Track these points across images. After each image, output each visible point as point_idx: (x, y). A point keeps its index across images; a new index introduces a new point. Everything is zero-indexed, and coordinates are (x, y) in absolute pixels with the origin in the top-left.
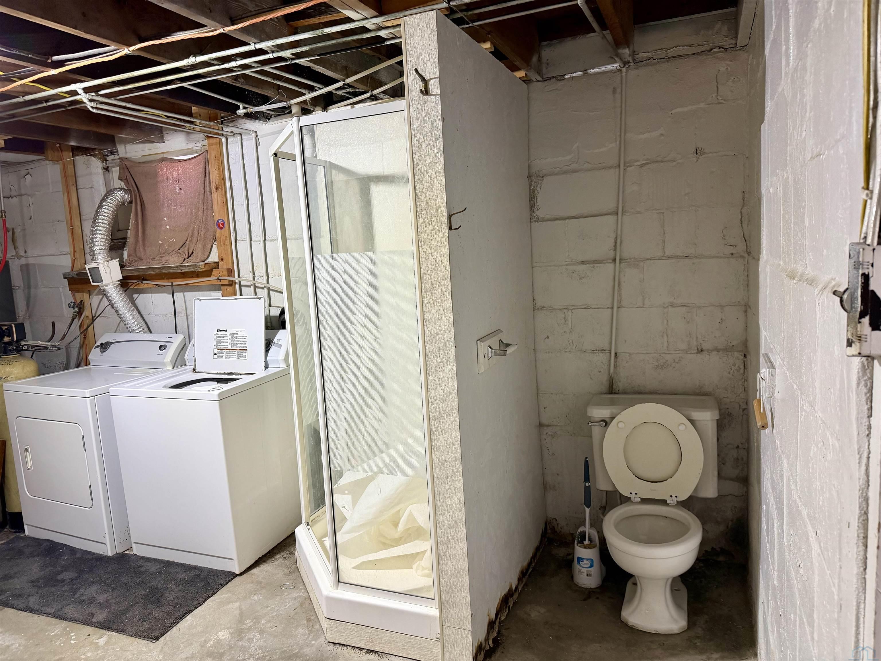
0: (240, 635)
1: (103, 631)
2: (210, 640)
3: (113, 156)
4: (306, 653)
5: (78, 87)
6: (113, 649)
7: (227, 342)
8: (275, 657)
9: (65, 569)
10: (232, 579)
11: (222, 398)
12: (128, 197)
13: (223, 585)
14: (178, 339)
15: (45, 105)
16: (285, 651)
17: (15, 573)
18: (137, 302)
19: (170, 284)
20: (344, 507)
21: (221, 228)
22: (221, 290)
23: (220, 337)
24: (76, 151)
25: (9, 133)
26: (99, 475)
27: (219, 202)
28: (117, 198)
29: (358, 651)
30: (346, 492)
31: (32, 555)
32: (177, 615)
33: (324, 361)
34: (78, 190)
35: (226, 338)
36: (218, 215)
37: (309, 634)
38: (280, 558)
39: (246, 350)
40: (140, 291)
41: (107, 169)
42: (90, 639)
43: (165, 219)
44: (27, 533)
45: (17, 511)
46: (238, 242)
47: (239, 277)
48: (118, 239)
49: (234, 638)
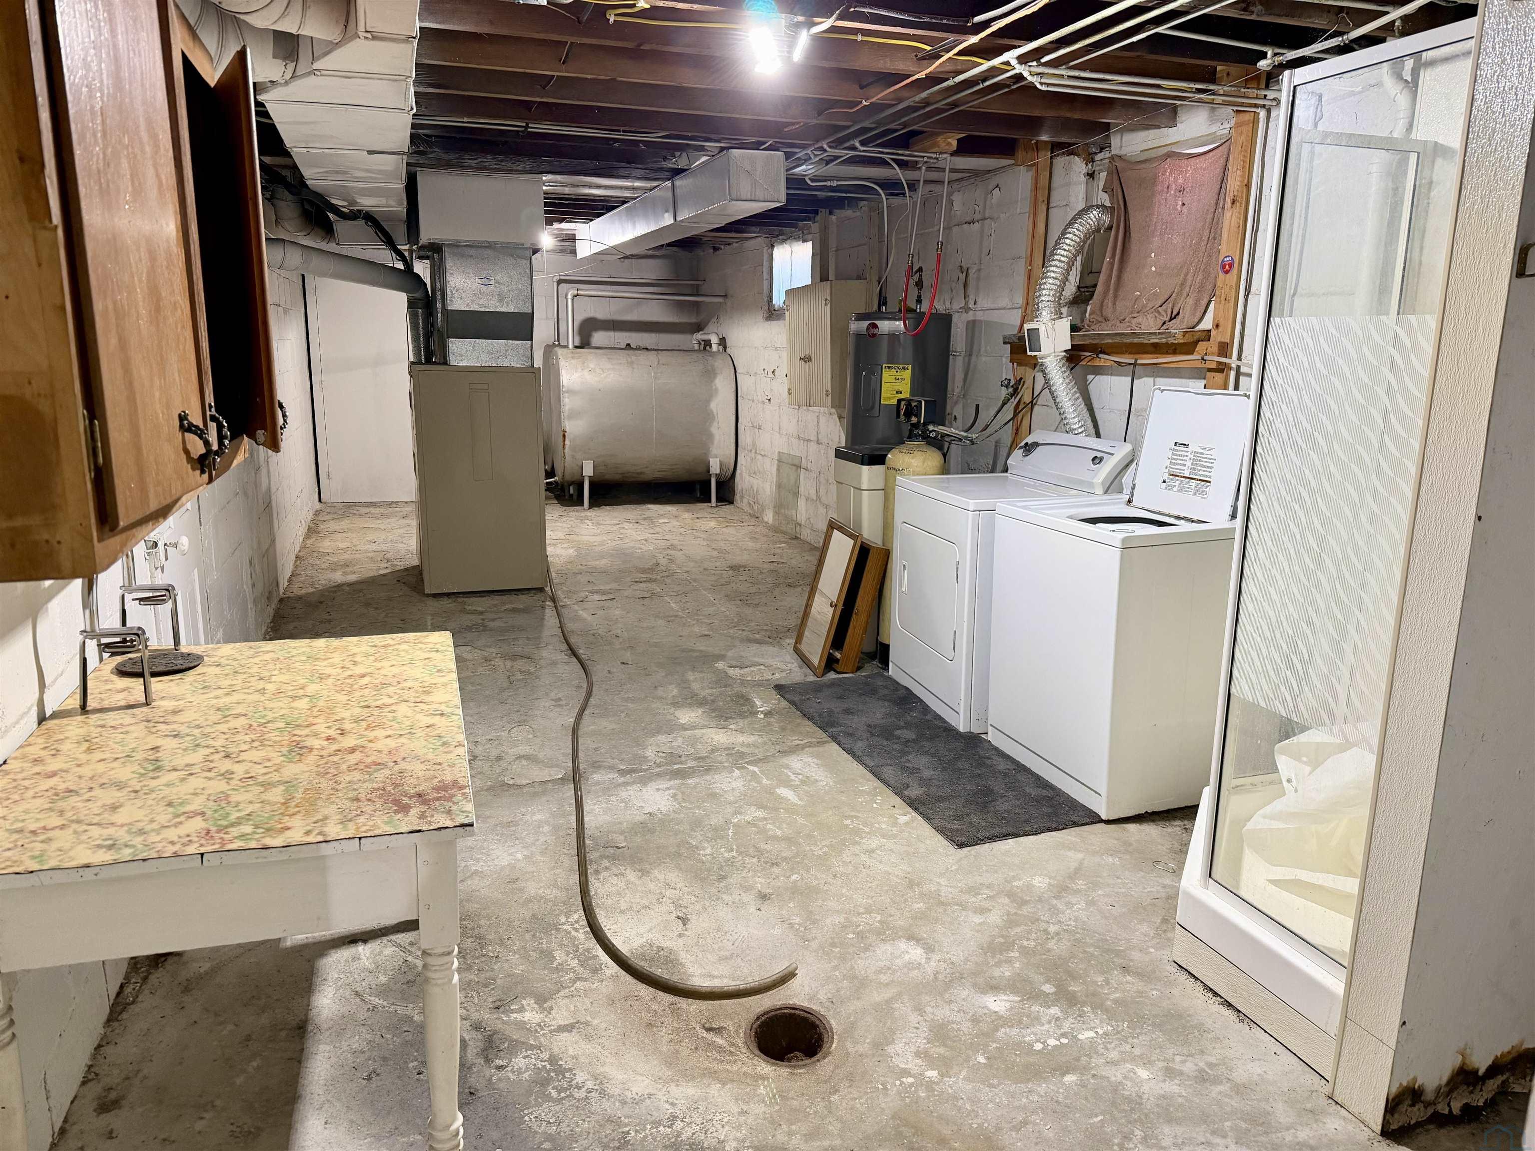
0: (1060, 892)
1: (910, 810)
2: (1020, 880)
3: (1103, 153)
4: (1132, 957)
5: (1010, 56)
6: (910, 833)
7: (1185, 465)
8: (1088, 940)
9: (908, 726)
10: (1093, 823)
11: (1127, 546)
12: (1106, 220)
13: (1076, 824)
14: (1123, 450)
15: (981, 86)
16: (1107, 940)
17: (859, 711)
18: (1092, 388)
19: (1133, 361)
20: (1289, 781)
21: (1227, 272)
22: (1205, 379)
23: (1176, 455)
24: (1056, 147)
25: (960, 130)
26: (965, 620)
27: (1232, 225)
28: (1089, 221)
29: (1210, 995)
30: (1305, 759)
31: (884, 698)
32: (997, 831)
33: (1252, 506)
34: (1050, 210)
35: (1185, 458)
36: (1226, 248)
37: (1153, 938)
38: (1180, 826)
39: (1209, 482)
40: (1098, 371)
41: (1091, 175)
42: (896, 811)
43: (1153, 255)
44: (890, 673)
45: (887, 642)
46: (1250, 296)
47: (1239, 359)
48: (1086, 287)
49: (1052, 892)
